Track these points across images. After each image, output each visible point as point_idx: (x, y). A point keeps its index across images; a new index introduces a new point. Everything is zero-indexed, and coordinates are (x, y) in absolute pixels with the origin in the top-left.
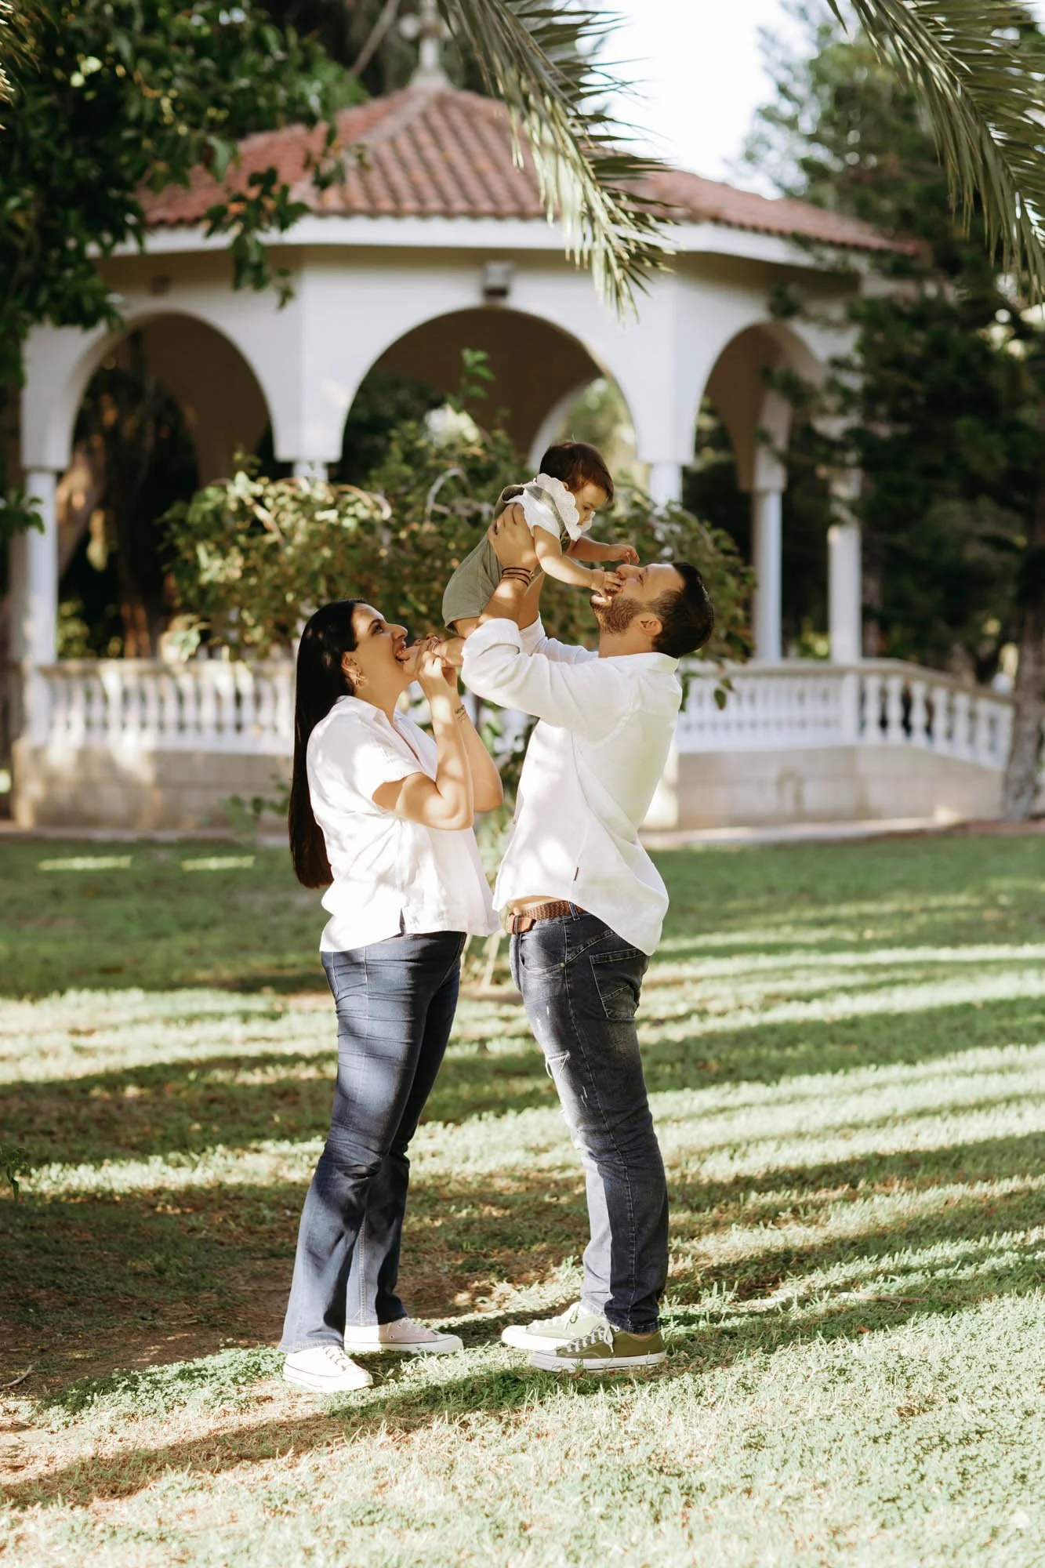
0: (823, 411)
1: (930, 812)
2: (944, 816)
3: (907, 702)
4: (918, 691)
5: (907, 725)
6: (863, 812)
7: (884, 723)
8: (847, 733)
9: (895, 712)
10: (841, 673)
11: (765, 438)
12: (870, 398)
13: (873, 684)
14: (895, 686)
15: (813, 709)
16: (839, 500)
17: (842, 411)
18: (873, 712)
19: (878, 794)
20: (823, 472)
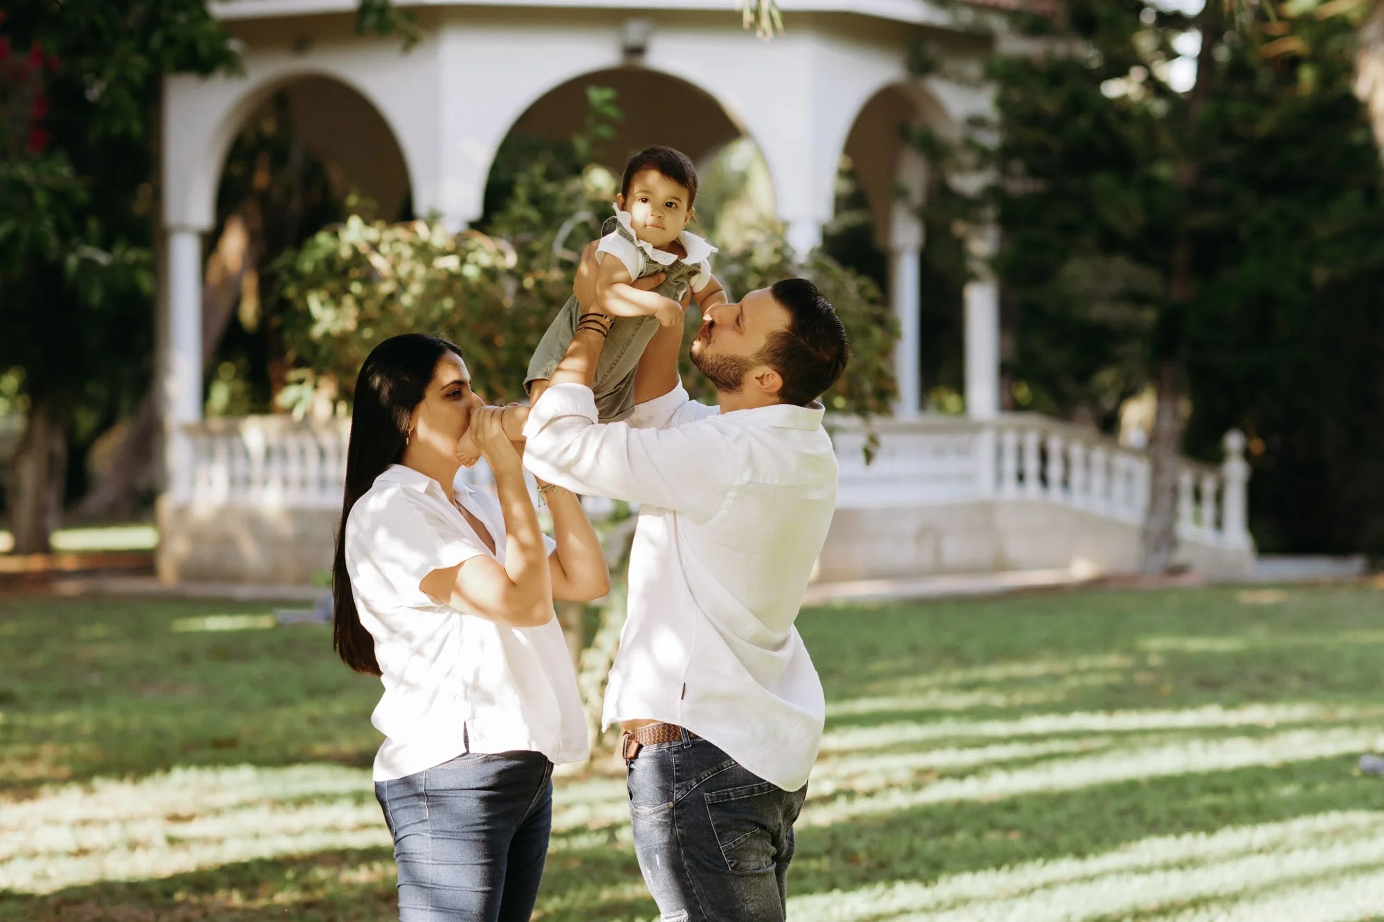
0: (960, 169)
1: (1065, 565)
2: (1082, 570)
3: (1044, 456)
4: (1055, 445)
5: (1044, 479)
6: (1001, 565)
7: (1021, 477)
8: (984, 487)
9: (1032, 465)
10: (977, 428)
11: (902, 193)
12: (1004, 156)
13: (1010, 440)
14: (1032, 441)
15: (951, 464)
16: (976, 258)
17: (979, 167)
18: (1010, 466)
19: (1016, 548)
20: (960, 228)
